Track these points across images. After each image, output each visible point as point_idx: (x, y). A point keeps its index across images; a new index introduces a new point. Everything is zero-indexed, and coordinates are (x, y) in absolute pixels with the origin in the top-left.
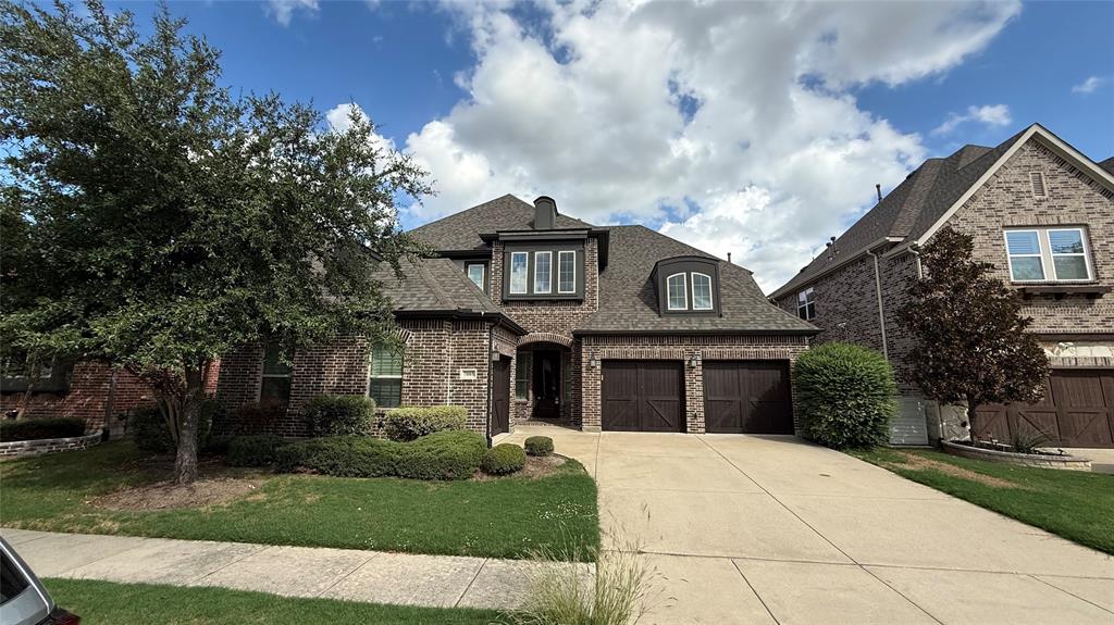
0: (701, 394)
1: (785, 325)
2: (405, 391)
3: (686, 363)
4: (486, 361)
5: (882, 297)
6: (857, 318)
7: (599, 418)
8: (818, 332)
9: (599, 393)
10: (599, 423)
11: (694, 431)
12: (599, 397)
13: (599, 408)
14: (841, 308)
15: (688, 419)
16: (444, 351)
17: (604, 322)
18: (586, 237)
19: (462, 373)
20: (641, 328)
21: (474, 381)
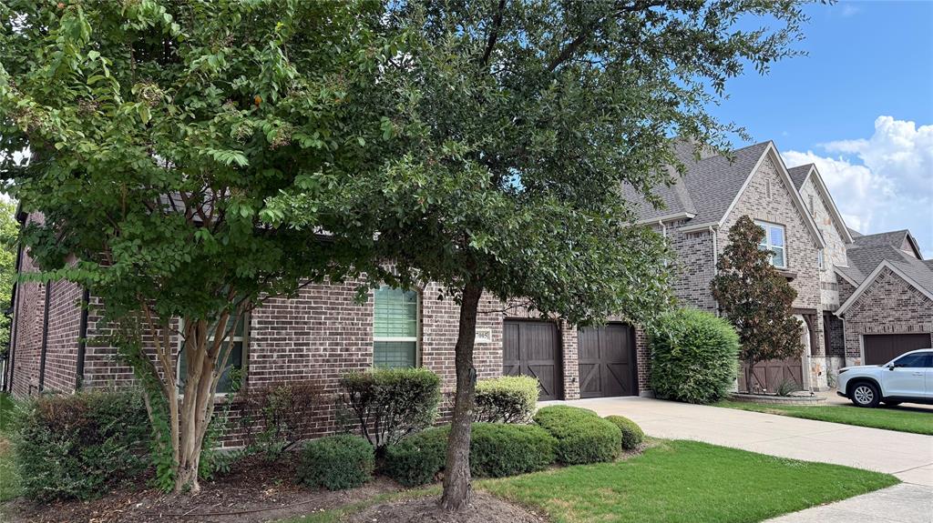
0: (576, 357)
2: (426, 358)
4: (501, 319)
11: (572, 398)
15: (567, 385)
21: (490, 344)
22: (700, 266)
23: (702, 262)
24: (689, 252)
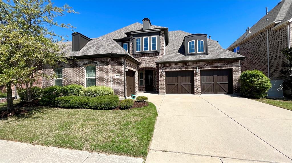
0: (200, 81)
1: (231, 56)
2: (97, 82)
3: (195, 71)
4: (123, 71)
5: (269, 45)
6: (257, 54)
7: (165, 90)
8: (244, 58)
9: (165, 82)
10: (165, 92)
11: (197, 94)
12: (165, 84)
13: (165, 87)
14: (250, 51)
15: (195, 90)
16: (108, 68)
17: (166, 59)
18: (160, 31)
19: (115, 76)
20: (179, 60)
21: (120, 78)
22: (282, 42)
23: (282, 40)
24: (277, 37)
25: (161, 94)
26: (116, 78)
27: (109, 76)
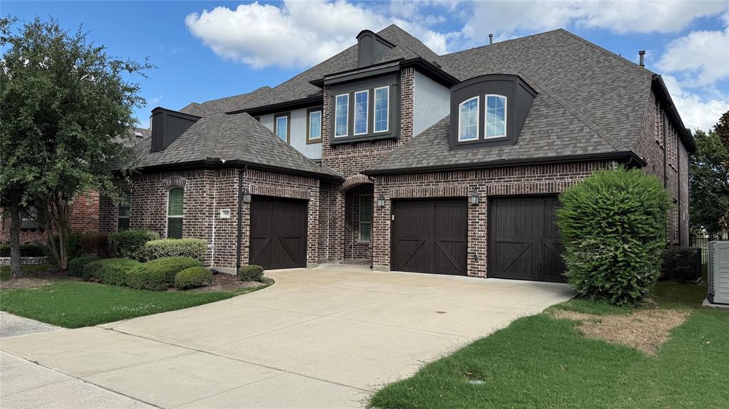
0: (484, 234)
2: (183, 227)
3: (470, 200)
4: (236, 202)
7: (388, 257)
9: (388, 232)
10: (388, 262)
11: (475, 275)
12: (388, 237)
13: (388, 248)
15: (469, 261)
17: (394, 160)
21: (229, 219)
25: (378, 269)
26: (223, 219)
27: (204, 214)
